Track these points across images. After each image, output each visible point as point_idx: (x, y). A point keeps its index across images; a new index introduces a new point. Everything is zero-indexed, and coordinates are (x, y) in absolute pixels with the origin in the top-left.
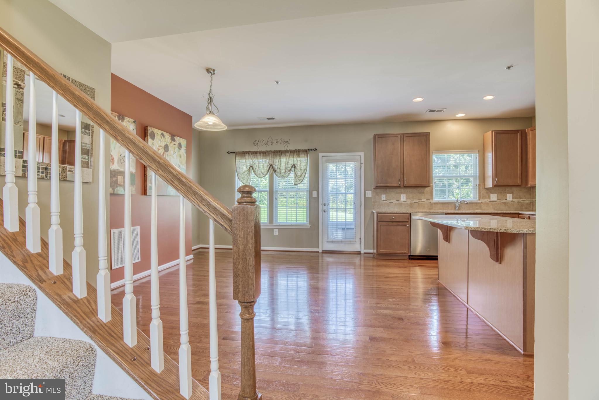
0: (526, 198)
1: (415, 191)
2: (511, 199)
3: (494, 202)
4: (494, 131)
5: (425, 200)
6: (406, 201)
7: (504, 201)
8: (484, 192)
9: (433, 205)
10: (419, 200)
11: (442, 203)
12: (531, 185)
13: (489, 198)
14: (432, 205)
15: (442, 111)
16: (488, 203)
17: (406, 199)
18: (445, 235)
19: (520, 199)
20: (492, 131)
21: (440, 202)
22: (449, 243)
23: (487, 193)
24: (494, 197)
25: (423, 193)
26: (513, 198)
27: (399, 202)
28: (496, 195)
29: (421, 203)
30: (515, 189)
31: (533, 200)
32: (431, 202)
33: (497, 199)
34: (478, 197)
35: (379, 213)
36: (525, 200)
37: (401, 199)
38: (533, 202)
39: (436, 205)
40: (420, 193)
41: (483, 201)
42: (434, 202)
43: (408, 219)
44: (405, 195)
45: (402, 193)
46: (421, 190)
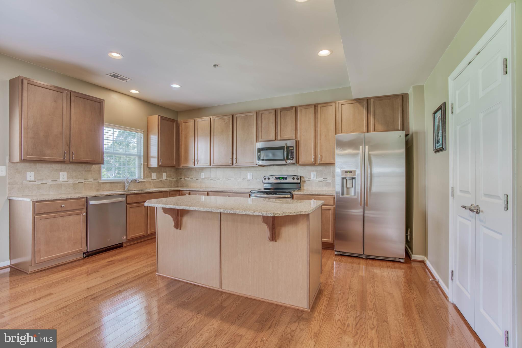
0: (174, 177)
1: (80, 168)
2: (165, 178)
3: (154, 181)
4: (160, 116)
5: (92, 179)
6: (67, 182)
7: (161, 179)
8: (147, 170)
9: (102, 185)
10: (84, 179)
11: (111, 183)
12: (182, 166)
13: (151, 177)
14: (100, 185)
15: (125, 81)
16: (150, 182)
17: (68, 178)
18: (176, 222)
19: (171, 177)
20: (159, 116)
21: (108, 181)
22: (180, 229)
23: (150, 172)
24: (154, 176)
25: (90, 171)
26: (167, 177)
27: (56, 182)
28: (156, 174)
29: (88, 184)
30: (168, 169)
31: (178, 178)
32: (100, 182)
33: (157, 178)
34: (142, 175)
35: (37, 202)
36: (173, 179)
37: (59, 178)
38: (178, 180)
39: (105, 185)
40: (86, 171)
41: (147, 180)
42: (102, 181)
43: (84, 205)
44: (65, 174)
45: (61, 171)
46: (88, 166)
